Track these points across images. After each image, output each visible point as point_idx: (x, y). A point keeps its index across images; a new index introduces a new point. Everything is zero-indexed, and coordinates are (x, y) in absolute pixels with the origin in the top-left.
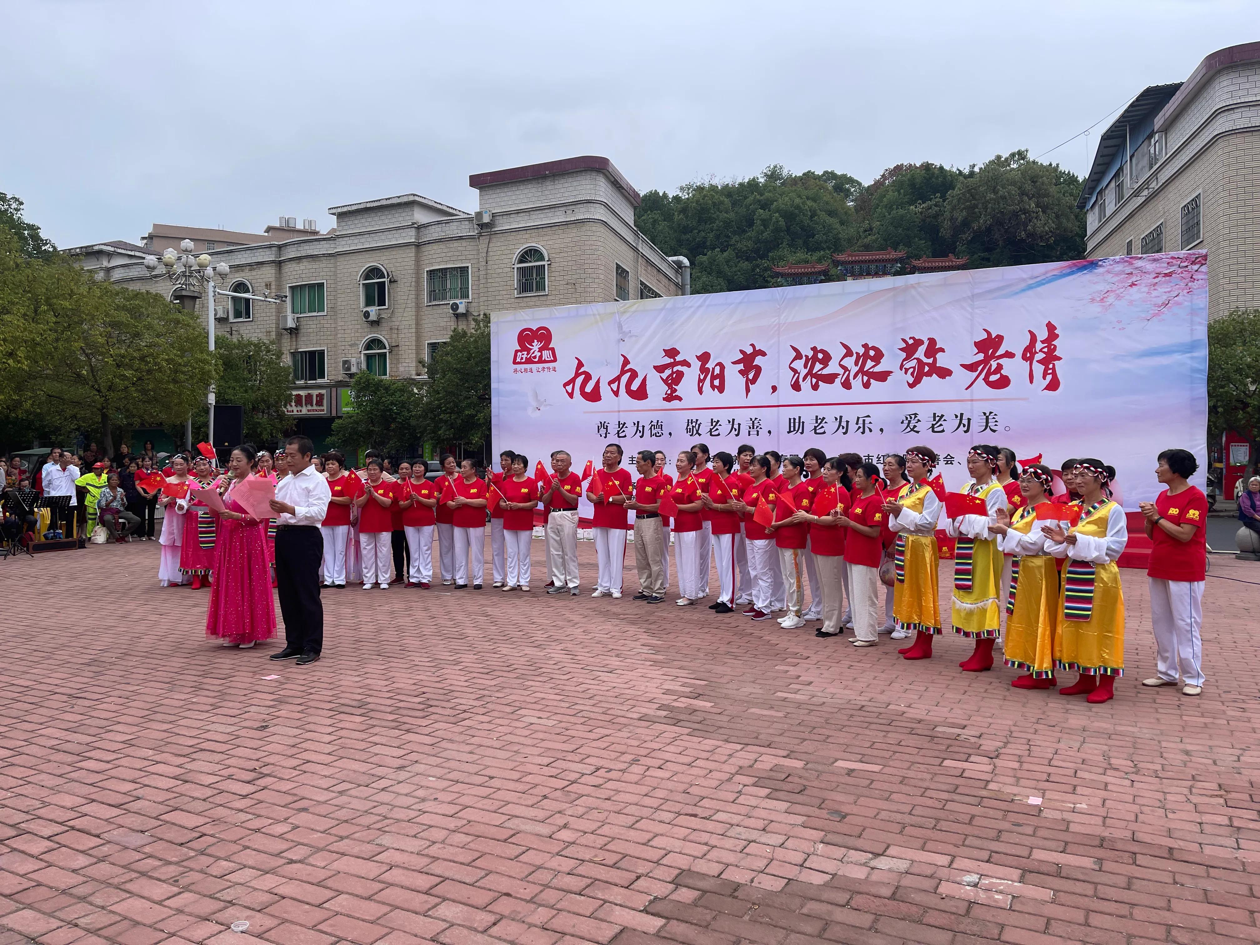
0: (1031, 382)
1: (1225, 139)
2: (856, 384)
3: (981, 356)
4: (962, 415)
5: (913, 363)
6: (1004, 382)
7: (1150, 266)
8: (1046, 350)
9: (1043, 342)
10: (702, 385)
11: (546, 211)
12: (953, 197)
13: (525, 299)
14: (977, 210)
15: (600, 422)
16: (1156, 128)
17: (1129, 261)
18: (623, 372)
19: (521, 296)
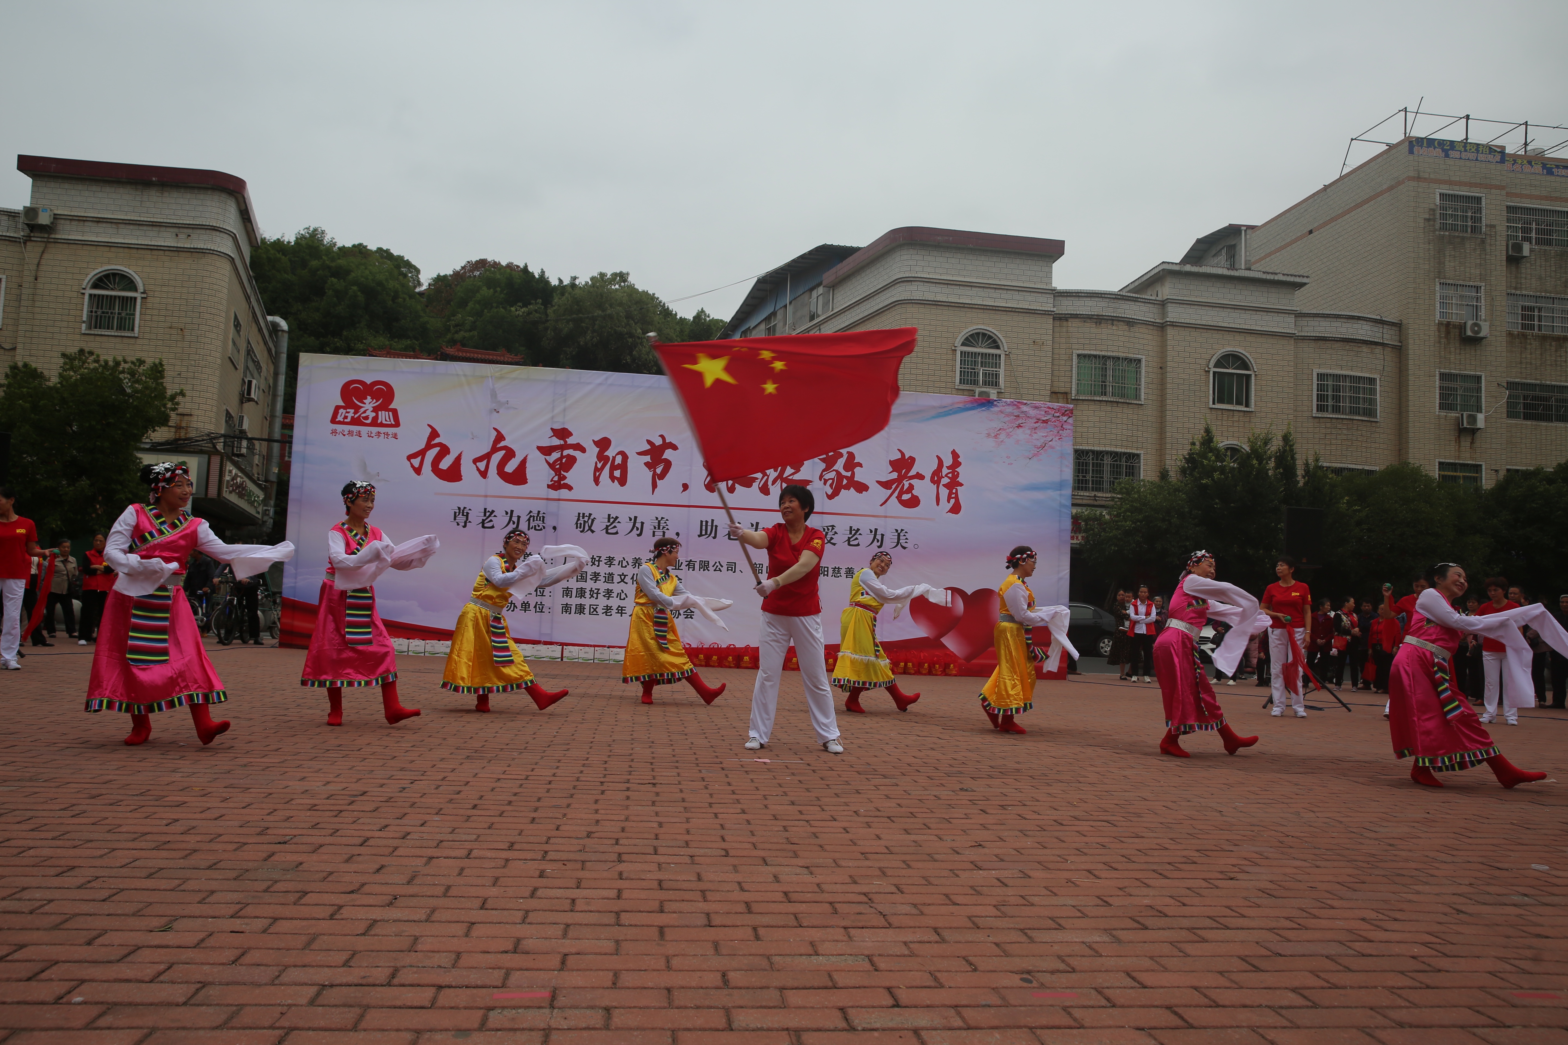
0: (938, 504)
1: (903, 306)
3: (895, 475)
4: (876, 530)
5: (832, 475)
6: (914, 502)
7: (1032, 412)
8: (950, 475)
9: (948, 468)
10: (599, 475)
11: (145, 228)
12: (559, 306)
13: (98, 338)
14: (583, 325)
15: (459, 508)
16: (824, 283)
17: (1017, 405)
18: (494, 449)
19: (92, 332)
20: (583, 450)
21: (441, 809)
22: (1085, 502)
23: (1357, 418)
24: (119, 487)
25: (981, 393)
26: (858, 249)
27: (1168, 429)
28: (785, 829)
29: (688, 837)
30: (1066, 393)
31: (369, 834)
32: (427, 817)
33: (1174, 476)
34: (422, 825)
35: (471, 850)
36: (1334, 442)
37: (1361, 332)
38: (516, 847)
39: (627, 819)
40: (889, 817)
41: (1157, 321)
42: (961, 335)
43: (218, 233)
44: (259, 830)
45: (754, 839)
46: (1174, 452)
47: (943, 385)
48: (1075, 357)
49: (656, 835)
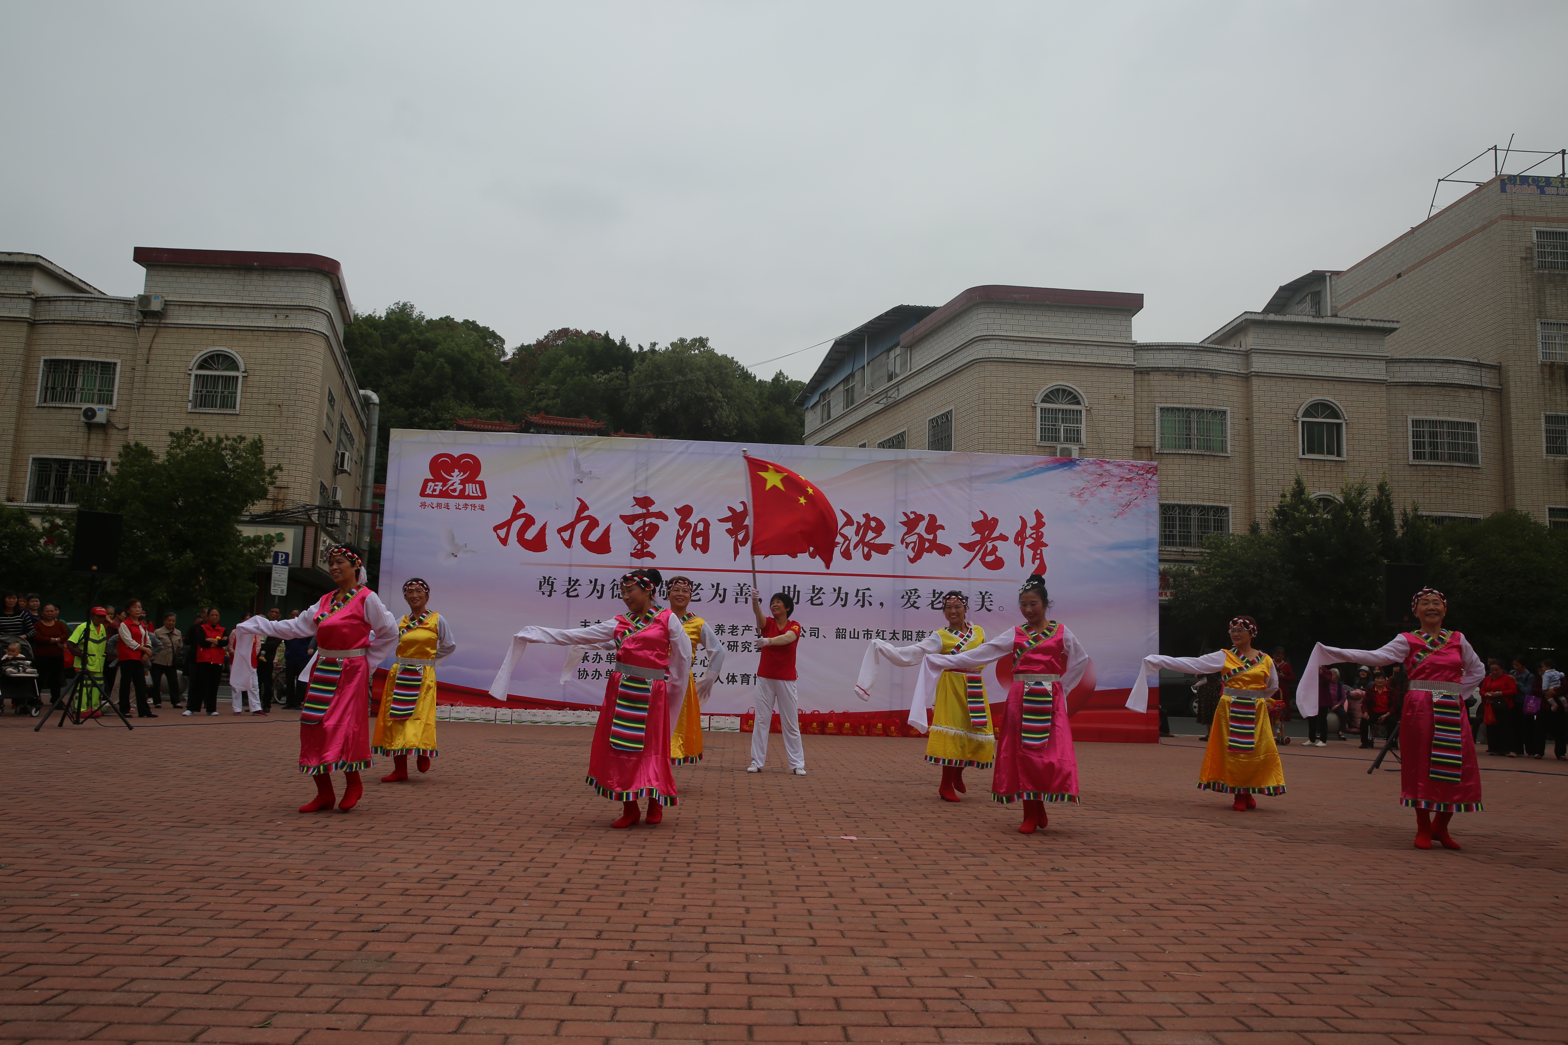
0: (1022, 565)
1: (980, 364)
2: (857, 554)
3: (978, 537)
5: (914, 538)
6: (998, 564)
7: (1116, 471)
8: (1034, 536)
9: (1032, 528)
10: (682, 543)
11: (247, 310)
12: (640, 372)
13: (202, 416)
14: (664, 390)
15: (544, 578)
16: (901, 344)
17: (1101, 463)
18: (578, 519)
19: (198, 411)
20: (665, 518)
21: (530, 894)
22: (1172, 557)
23: (1457, 464)
24: (221, 559)
25: (1062, 450)
26: (934, 309)
27: (1257, 481)
28: (873, 914)
29: (775, 925)
30: (1150, 447)
31: (459, 921)
32: (516, 903)
33: (1264, 530)
34: (511, 911)
35: (559, 940)
36: (1433, 490)
37: (1457, 376)
38: (604, 935)
39: (714, 905)
40: (979, 901)
41: (1242, 371)
42: (1040, 392)
43: (314, 313)
44: (353, 916)
45: (841, 927)
46: (1264, 504)
47: (1024, 442)
48: (1157, 411)
49: (744, 922)
